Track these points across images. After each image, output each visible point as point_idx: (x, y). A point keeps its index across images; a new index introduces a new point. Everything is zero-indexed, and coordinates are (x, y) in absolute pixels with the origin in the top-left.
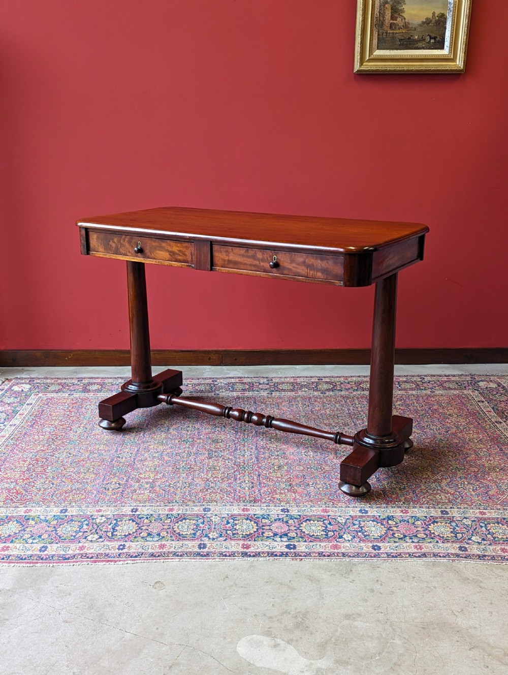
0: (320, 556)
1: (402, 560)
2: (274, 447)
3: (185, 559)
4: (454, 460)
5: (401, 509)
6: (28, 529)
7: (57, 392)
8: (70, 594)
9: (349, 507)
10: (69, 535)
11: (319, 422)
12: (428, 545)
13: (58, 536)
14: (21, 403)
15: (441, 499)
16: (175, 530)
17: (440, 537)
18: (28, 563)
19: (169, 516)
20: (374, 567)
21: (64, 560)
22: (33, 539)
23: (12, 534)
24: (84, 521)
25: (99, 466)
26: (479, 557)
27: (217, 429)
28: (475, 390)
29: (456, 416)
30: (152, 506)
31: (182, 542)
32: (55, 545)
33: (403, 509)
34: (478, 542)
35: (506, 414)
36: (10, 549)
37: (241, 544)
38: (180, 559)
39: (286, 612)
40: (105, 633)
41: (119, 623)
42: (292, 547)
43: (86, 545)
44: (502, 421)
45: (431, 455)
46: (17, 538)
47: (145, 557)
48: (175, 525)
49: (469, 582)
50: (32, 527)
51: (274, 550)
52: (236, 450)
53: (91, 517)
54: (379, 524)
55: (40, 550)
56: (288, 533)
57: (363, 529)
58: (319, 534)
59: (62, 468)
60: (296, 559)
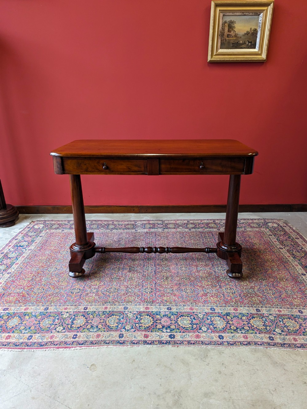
0: (189, 344)
1: (236, 347)
2: (164, 265)
3: (111, 346)
4: (260, 273)
5: (233, 308)
6: (24, 323)
7: (56, 229)
8: (39, 375)
9: (204, 306)
10: (46, 327)
12: (251, 335)
13: (40, 328)
14: (37, 236)
15: (255, 300)
16: (107, 323)
17: (257, 329)
18: (19, 348)
19: (104, 313)
20: (221, 353)
21: (40, 346)
22: (26, 330)
23: (14, 326)
24: (57, 316)
26: (281, 345)
28: (267, 228)
29: (259, 245)
30: (96, 305)
31: (109, 333)
32: (37, 334)
33: (235, 308)
34: (279, 333)
35: (284, 243)
36: (11, 337)
37: (143, 334)
38: (108, 346)
39: (168, 391)
41: (65, 400)
42: (172, 336)
43: (55, 334)
44: (283, 248)
45: (247, 270)
46: (17, 329)
47: (88, 345)
48: (107, 320)
49: (277, 366)
50: (27, 321)
51: (162, 339)
52: (144, 266)
53: (61, 313)
54: (222, 319)
55: (28, 338)
56: (171, 325)
57: (213, 322)
58: (188, 327)
59: (50, 278)
60: (175, 346)
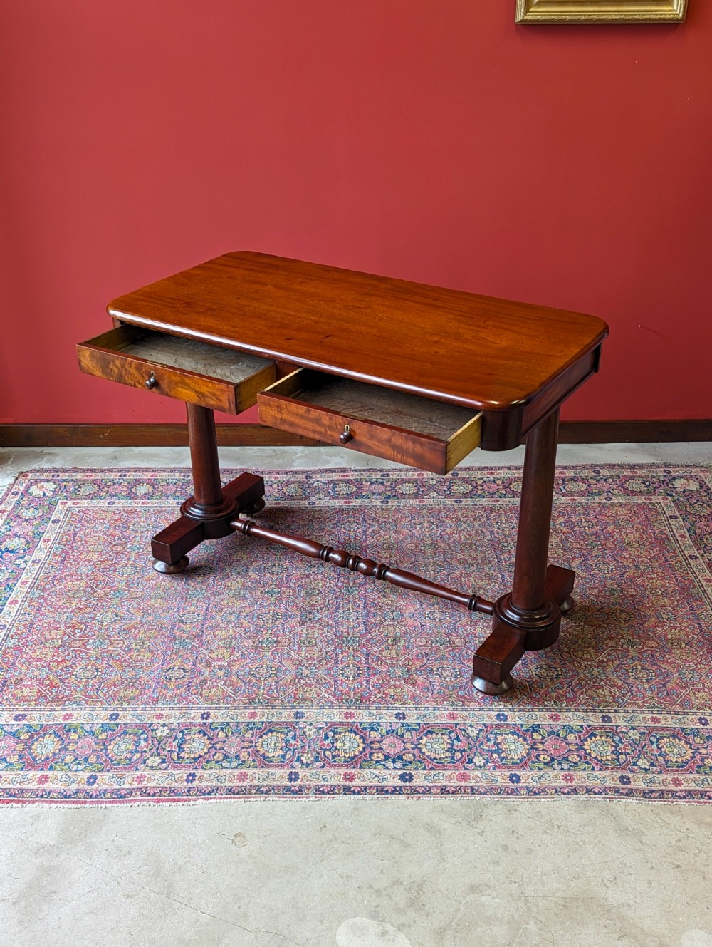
0: (442, 793)
1: (546, 798)
2: (388, 604)
3: (272, 798)
4: (627, 627)
5: (550, 713)
6: (70, 747)
7: (92, 499)
8: (129, 853)
9: (483, 710)
10: (122, 757)
11: (449, 556)
12: (580, 773)
13: (110, 758)
14: (44, 519)
15: (604, 696)
16: (258, 749)
17: (598, 760)
18: (74, 802)
19: (250, 726)
20: (511, 810)
21: (119, 798)
22: (78, 764)
23: (51, 755)
24: (141, 734)
25: (156, 637)
26: (645, 793)
27: (313, 569)
28: (668, 495)
29: (637, 545)
30: (228, 708)
31: (267, 770)
32: (107, 773)
33: (553, 713)
34: (645, 769)
35: (706, 542)
36: (49, 780)
37: (342, 774)
38: (266, 797)
39: (397, 883)
40: (176, 913)
41: (191, 899)
42: (407, 777)
43: (145, 773)
44: (698, 555)
45: (597, 618)
46: (57, 762)
47: (222, 795)
48: (258, 742)
49: (627, 835)
50: (76, 744)
51: (384, 783)
52: (337, 608)
53: (149, 727)
54: (521, 738)
55: (88, 782)
56: (404, 754)
57: (500, 747)
58: (442, 757)
59: (107, 641)
60: (412, 797)
